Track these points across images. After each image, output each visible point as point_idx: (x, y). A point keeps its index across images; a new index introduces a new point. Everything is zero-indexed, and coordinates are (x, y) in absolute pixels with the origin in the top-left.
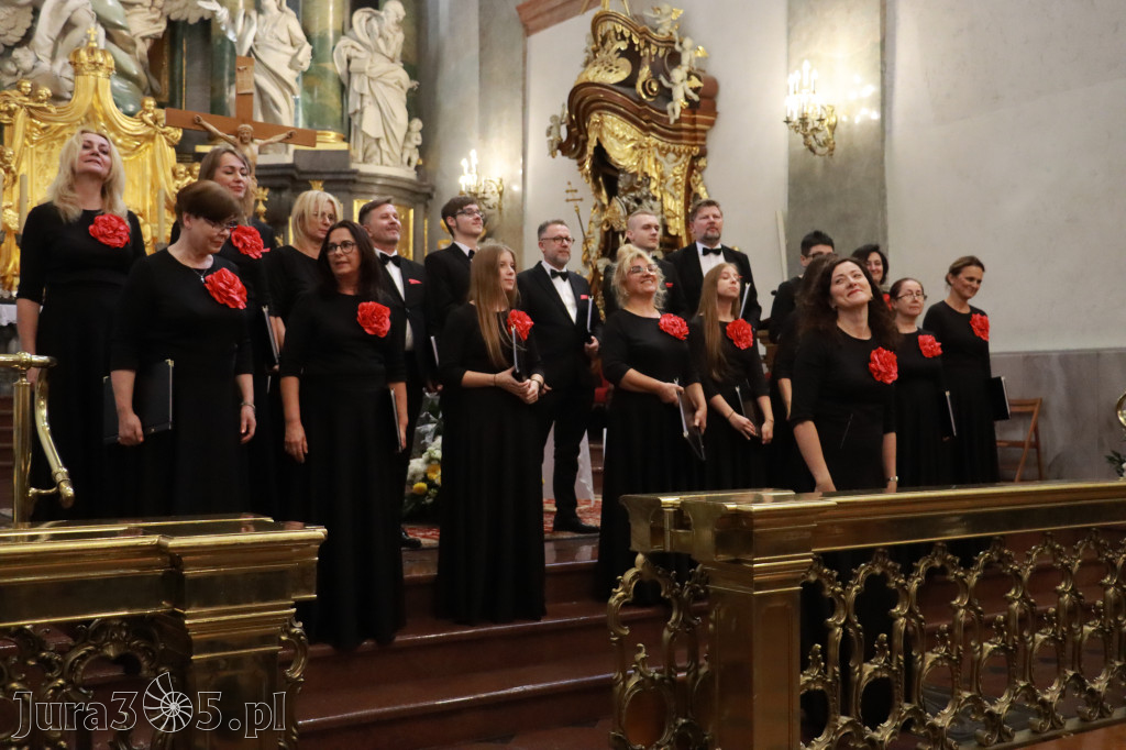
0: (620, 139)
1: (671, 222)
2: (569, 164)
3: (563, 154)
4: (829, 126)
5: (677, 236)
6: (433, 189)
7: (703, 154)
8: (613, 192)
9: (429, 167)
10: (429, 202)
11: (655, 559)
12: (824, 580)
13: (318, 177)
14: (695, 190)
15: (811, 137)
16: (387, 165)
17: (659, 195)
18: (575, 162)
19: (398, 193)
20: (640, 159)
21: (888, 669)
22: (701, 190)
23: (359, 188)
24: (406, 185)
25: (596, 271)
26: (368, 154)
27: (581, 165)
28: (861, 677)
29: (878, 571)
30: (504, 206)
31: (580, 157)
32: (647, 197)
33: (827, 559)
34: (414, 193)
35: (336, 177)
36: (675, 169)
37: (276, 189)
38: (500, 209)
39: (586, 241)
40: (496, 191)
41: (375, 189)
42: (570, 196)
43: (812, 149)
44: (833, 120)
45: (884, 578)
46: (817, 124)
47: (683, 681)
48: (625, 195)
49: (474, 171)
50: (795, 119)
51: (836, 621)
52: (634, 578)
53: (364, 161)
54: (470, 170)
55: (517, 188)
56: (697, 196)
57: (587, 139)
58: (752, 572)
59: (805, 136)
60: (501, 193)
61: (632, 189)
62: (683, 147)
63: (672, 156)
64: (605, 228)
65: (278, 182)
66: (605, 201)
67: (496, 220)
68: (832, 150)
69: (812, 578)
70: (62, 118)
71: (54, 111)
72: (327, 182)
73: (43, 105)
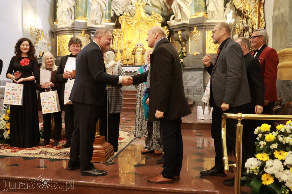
1: (254, 27)
16: (218, 19)
26: (213, 17)
35: (199, 25)
37: (183, 31)
53: (212, 19)
65: (182, 29)
70: (132, 20)
71: (131, 19)
72: (198, 27)
73: (128, 18)
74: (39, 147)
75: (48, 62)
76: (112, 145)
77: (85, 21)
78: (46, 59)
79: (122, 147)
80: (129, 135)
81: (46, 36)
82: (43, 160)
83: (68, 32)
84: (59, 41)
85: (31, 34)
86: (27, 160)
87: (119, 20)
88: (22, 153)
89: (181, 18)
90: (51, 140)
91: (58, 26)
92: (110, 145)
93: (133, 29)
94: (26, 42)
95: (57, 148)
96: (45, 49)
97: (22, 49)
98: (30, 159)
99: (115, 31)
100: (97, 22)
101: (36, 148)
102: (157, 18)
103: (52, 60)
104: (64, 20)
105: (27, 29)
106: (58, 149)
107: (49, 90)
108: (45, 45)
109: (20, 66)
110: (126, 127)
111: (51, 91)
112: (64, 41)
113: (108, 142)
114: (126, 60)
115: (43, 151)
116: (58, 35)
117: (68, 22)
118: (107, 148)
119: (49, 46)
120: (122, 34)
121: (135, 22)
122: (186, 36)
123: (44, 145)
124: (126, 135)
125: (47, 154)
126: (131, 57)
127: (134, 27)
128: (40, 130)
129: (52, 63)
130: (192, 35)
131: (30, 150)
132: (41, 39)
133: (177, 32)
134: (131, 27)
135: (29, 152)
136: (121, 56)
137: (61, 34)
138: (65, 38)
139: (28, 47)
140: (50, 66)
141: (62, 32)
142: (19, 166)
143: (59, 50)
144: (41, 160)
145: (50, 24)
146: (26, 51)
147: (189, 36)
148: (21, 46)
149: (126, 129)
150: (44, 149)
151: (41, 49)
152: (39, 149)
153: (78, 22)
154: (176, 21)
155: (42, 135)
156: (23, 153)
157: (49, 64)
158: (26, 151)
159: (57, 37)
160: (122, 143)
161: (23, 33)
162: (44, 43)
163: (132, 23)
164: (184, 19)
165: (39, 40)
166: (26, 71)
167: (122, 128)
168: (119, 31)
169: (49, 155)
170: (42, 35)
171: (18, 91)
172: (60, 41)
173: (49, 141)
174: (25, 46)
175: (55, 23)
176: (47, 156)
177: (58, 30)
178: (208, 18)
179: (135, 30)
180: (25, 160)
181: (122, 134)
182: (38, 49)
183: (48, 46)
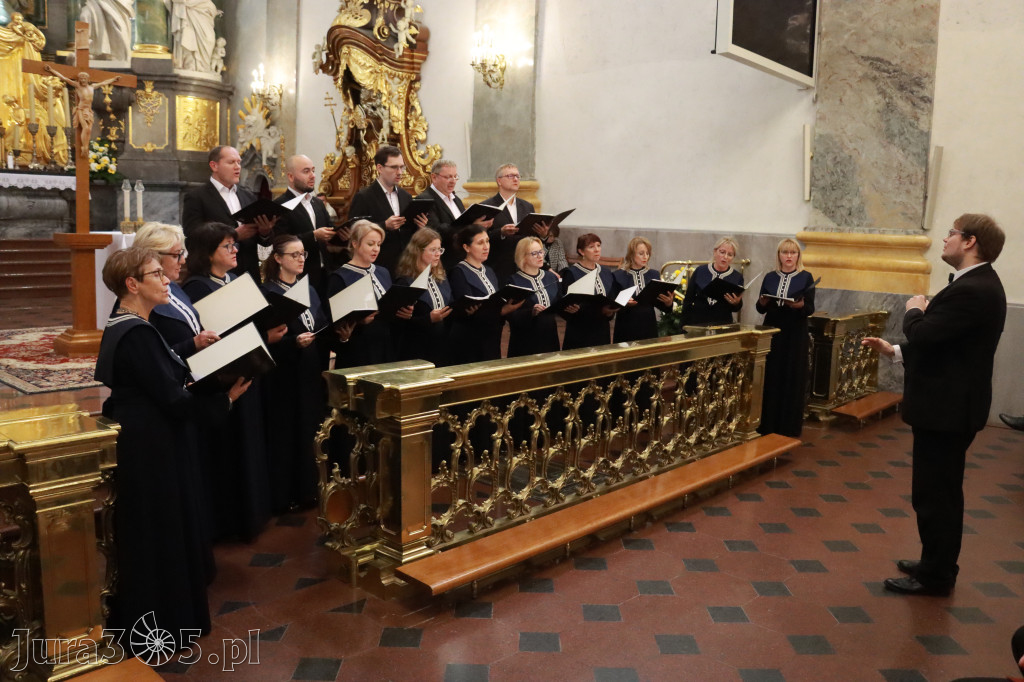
0: (361, 65)
1: (395, 125)
2: (328, 78)
3: (324, 72)
4: (501, 69)
5: (399, 134)
6: (234, 88)
7: (418, 79)
8: (357, 101)
9: (231, 72)
10: (231, 98)
11: (343, 412)
12: (449, 422)
13: (150, 78)
14: (412, 103)
15: (488, 76)
16: (200, 71)
17: (387, 106)
18: (331, 78)
19: (208, 91)
20: (375, 80)
21: (489, 470)
22: (416, 104)
23: (180, 87)
24: (214, 86)
25: (344, 154)
26: (187, 62)
27: (336, 80)
28: (471, 477)
29: (484, 413)
30: (284, 104)
31: (335, 74)
32: (380, 106)
33: (452, 410)
34: (220, 91)
35: (162, 79)
36: (399, 89)
38: (280, 106)
39: (338, 133)
40: (277, 92)
41: (192, 88)
42: (327, 102)
43: (488, 84)
44: (503, 65)
45: (488, 416)
46: (492, 68)
47: (363, 482)
48: (366, 102)
49: (262, 79)
50: (478, 63)
51: (457, 446)
52: (330, 425)
53: (184, 67)
54: (259, 78)
55: (292, 91)
56: (413, 108)
57: (339, 65)
58: (399, 424)
59: (484, 75)
60: (281, 95)
61: (370, 100)
62: (404, 74)
63: (397, 80)
64: (351, 126)
66: (352, 107)
67: (277, 114)
68: (502, 84)
69: (442, 421)
72: (156, 82)
89: (108, 52)
130: (140, 100)
147: (131, 102)
164: (117, 54)
178: (175, 64)
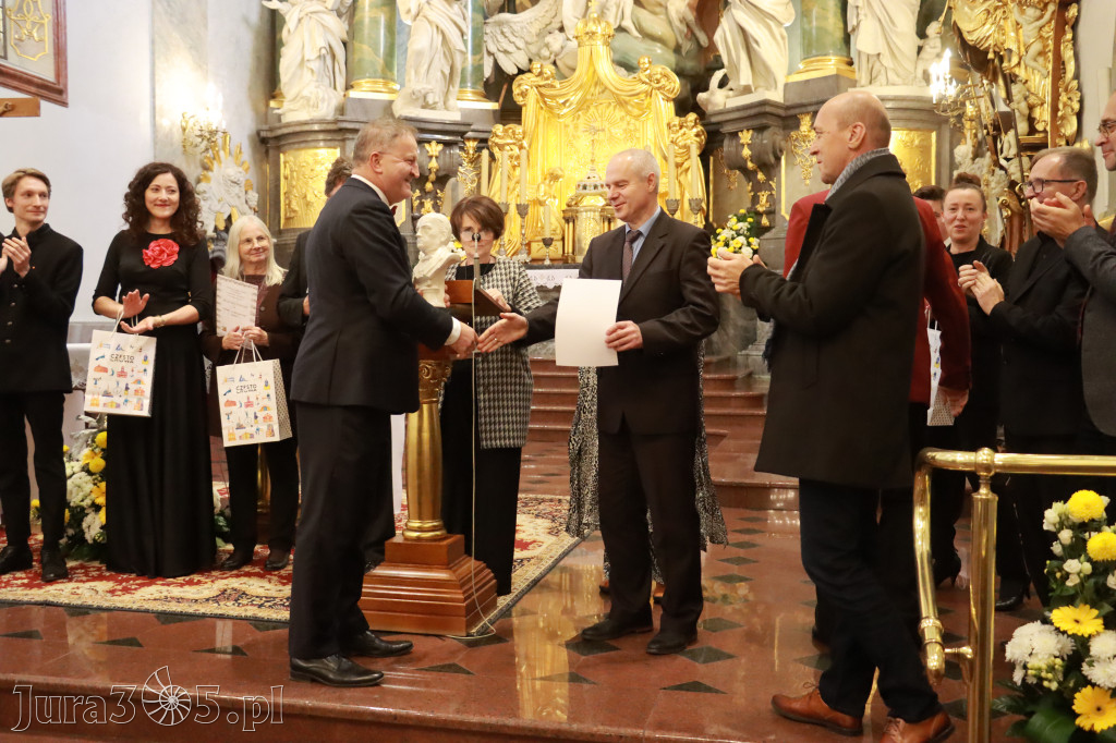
13: (804, 110)
16: (894, 85)
37: (760, 129)
53: (872, 84)
70: (564, 91)
71: (558, 86)
73: (549, 82)
74: (214, 573)
75: (249, 252)
76: (488, 567)
77: (386, 97)
78: (241, 243)
79: (527, 576)
80: (553, 532)
81: (240, 152)
82: (229, 623)
83: (321, 136)
84: (288, 172)
85: (184, 146)
86: (170, 622)
87: (516, 91)
88: (150, 596)
89: (750, 83)
90: (258, 548)
91: (284, 114)
92: (482, 571)
93: (566, 126)
94: (167, 179)
95: (281, 577)
96: (235, 202)
97: (151, 202)
98: (180, 621)
99: (499, 133)
100: (430, 100)
101: (202, 579)
102: (658, 81)
103: (264, 243)
104: (305, 93)
105: (171, 130)
106: (284, 584)
107: (249, 359)
108: (236, 189)
109: (142, 269)
110: (543, 501)
111: (255, 363)
112: (308, 172)
113: (476, 559)
114: (541, 244)
115: (229, 591)
116: (283, 149)
117: (323, 100)
118: (470, 579)
119: (250, 192)
120: (525, 143)
121: (575, 99)
122: (770, 150)
123: (231, 568)
124: (540, 530)
125: (245, 602)
126: (558, 231)
127: (571, 118)
128: (217, 510)
129: (263, 257)
130: (795, 146)
131: (182, 585)
132: (223, 165)
133: (735, 135)
134: (559, 116)
135: (176, 591)
136: (522, 227)
137: (296, 146)
138: (311, 160)
139: (175, 197)
140: (256, 269)
141: (299, 136)
142: (140, 645)
143: (289, 205)
144: (220, 624)
145: (256, 110)
146: (167, 212)
147: (781, 151)
148: (150, 195)
149: (541, 507)
150: (234, 583)
151: (219, 201)
152: (212, 581)
153: (360, 100)
154: (731, 93)
155: (226, 529)
156: (157, 595)
157: (254, 259)
158: (166, 588)
159: (282, 156)
160: (529, 560)
161: (155, 143)
162: (232, 178)
163: (564, 103)
164: (762, 83)
165: (212, 171)
166: (164, 289)
167: (526, 505)
168: (514, 133)
169: (252, 605)
170: (224, 149)
171: (138, 363)
172: (292, 171)
173: (251, 552)
174: (163, 194)
175: (273, 104)
176: (246, 610)
177: (285, 131)
178: (856, 81)
179: (576, 127)
180: (163, 623)
181: (528, 526)
182: (209, 202)
183: (246, 192)
